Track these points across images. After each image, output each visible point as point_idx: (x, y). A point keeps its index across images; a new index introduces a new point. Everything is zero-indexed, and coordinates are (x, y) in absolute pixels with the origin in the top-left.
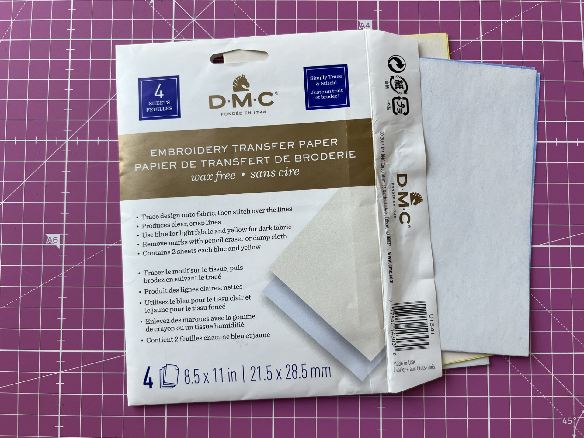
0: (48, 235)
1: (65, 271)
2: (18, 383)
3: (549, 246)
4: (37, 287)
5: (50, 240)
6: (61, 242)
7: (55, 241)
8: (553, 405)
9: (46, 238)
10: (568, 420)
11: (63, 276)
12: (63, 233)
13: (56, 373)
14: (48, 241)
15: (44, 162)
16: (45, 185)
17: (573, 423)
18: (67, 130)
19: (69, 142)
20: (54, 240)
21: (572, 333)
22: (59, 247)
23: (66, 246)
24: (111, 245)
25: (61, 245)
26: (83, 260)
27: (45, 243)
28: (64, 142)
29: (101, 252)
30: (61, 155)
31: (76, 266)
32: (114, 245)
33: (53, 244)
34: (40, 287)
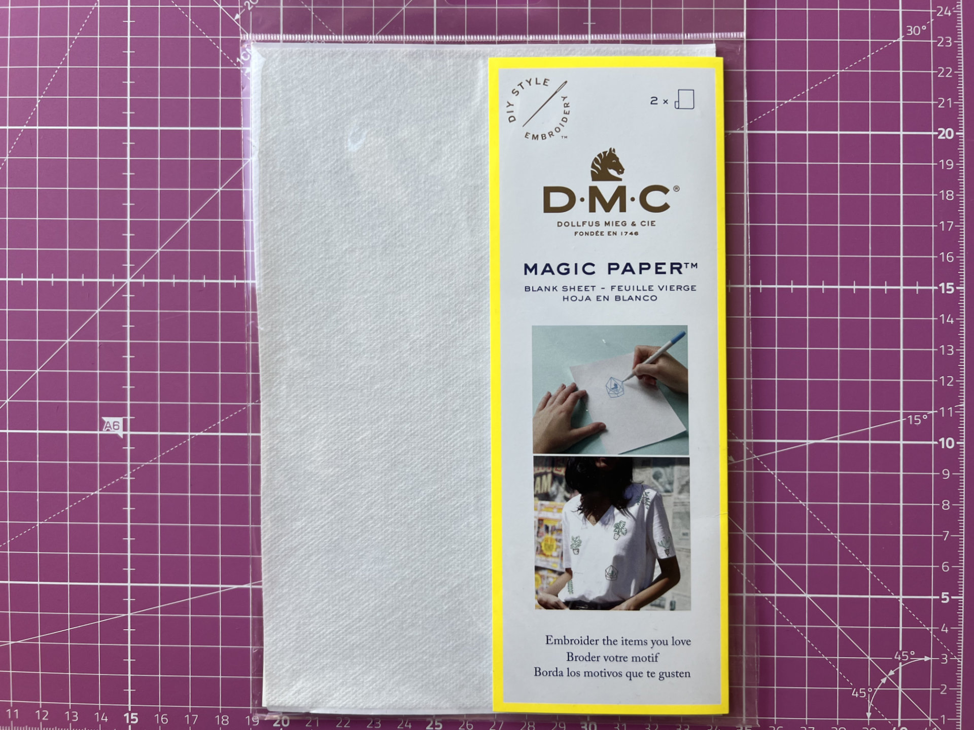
0: (106, 419)
1: (131, 470)
2: (69, 629)
3: (838, 442)
4: (92, 493)
5: (108, 425)
6: (125, 429)
7: (116, 427)
8: (837, 669)
9: (102, 422)
10: (861, 692)
11: (129, 478)
12: (126, 415)
13: (124, 615)
14: (106, 427)
15: (95, 312)
16: (98, 346)
17: (867, 695)
18: (128, 265)
19: (131, 283)
20: (114, 425)
21: (868, 567)
22: (122, 437)
23: (131, 435)
24: (197, 434)
25: (125, 433)
26: (156, 456)
27: (101, 430)
28: (124, 282)
29: (183, 444)
30: (120, 302)
31: (147, 463)
32: (202, 433)
33: (112, 432)
34: (96, 493)
